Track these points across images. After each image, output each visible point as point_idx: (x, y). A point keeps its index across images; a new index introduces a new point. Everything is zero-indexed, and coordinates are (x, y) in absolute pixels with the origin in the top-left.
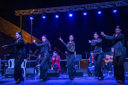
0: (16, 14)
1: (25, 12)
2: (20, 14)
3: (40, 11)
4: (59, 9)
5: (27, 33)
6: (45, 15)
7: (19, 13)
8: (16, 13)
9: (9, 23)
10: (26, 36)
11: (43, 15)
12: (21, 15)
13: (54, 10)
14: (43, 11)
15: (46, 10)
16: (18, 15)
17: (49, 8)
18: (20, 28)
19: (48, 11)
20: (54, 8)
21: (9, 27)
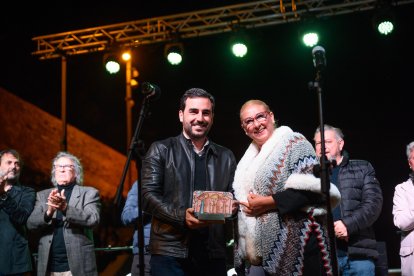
0: (39, 52)
1: (85, 41)
2: (58, 51)
3: (157, 31)
4: (250, 12)
5: (112, 152)
6: (181, 45)
7: (55, 45)
8: (43, 48)
9: (27, 106)
10: (106, 164)
11: (168, 47)
12: (63, 53)
13: (223, 20)
14: (168, 28)
15: (185, 22)
16: (50, 53)
17: (196, 13)
18: (59, 117)
19: (191, 24)
20: (224, 9)
21: (29, 127)
